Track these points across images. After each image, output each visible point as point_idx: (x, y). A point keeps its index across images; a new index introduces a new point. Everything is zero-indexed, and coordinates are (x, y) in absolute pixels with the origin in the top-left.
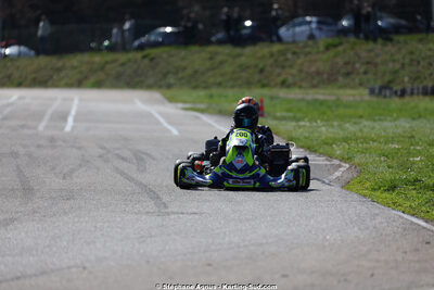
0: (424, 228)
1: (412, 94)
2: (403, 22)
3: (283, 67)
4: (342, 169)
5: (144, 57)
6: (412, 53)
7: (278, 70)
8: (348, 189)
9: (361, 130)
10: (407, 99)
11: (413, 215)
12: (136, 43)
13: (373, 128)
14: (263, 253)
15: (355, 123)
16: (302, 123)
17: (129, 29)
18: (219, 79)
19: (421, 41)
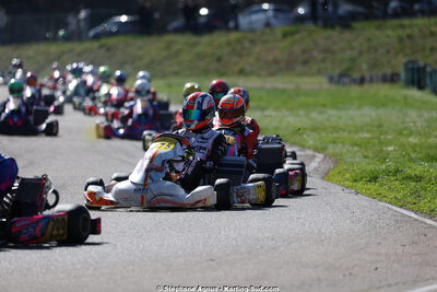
0: (416, 220)
1: (371, 81)
2: (360, 9)
3: (240, 56)
4: (317, 160)
5: (101, 47)
6: (369, 40)
7: (235, 59)
8: (328, 181)
9: (328, 120)
10: (366, 87)
11: (401, 207)
12: (92, 33)
13: (340, 118)
14: (262, 248)
15: (320, 112)
16: (267, 113)
17: (85, 19)
18: (176, 68)
19: (378, 28)
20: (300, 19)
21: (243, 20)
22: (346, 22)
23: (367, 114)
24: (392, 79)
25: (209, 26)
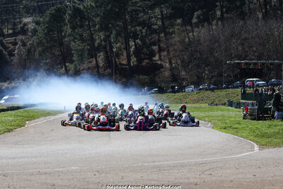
2: (216, 87)
3: (186, 99)
4: (209, 124)
6: (218, 94)
7: (184, 99)
8: (214, 129)
9: (210, 114)
10: (218, 106)
15: (208, 113)
19: (220, 91)
20: (201, 89)
21: (187, 90)
22: (212, 90)
23: (220, 113)
24: (224, 104)
25: (178, 91)
